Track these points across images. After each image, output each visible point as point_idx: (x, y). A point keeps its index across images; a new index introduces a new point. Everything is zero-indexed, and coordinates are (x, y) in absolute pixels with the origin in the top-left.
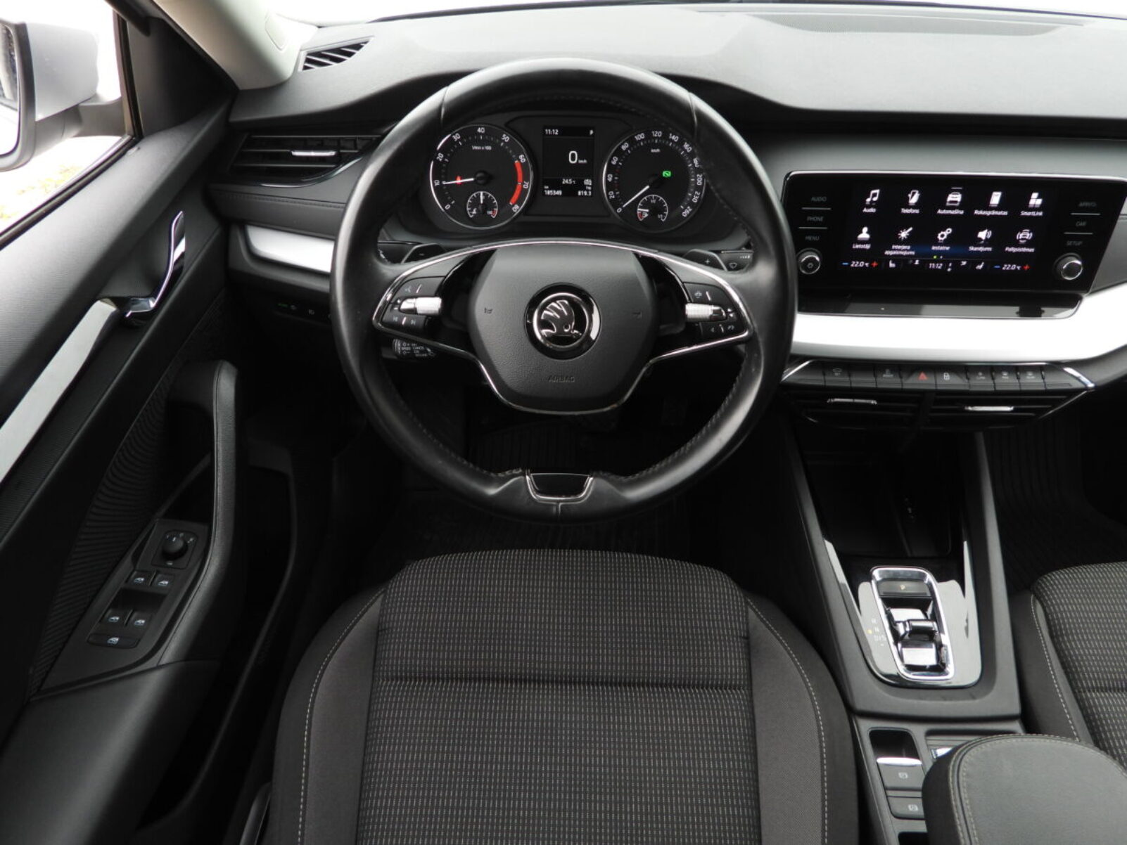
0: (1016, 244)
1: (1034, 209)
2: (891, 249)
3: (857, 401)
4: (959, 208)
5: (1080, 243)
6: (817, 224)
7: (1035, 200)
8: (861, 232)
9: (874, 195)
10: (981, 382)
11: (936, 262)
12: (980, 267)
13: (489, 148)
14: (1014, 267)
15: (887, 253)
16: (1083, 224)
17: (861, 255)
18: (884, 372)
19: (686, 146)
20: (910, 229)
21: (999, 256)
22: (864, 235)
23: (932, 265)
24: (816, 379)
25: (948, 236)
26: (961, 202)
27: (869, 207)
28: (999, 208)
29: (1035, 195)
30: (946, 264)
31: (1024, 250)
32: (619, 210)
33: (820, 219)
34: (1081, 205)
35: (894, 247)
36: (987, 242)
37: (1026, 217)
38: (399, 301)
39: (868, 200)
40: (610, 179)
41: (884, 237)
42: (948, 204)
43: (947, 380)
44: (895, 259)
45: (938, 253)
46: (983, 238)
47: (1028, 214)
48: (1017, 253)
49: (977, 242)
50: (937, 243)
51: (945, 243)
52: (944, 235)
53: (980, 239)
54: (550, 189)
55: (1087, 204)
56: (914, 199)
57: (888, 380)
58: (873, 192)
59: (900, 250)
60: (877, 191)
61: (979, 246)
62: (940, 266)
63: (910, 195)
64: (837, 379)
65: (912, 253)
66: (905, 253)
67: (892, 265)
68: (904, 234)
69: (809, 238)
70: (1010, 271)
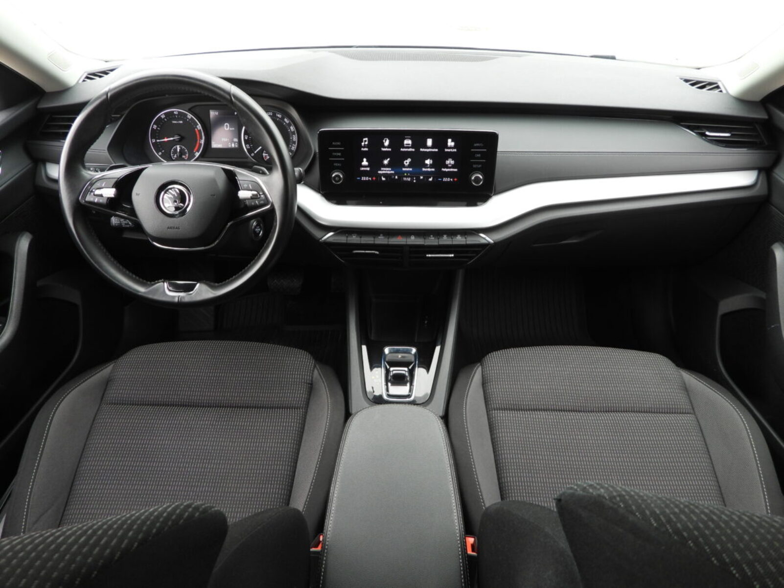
0: (447, 167)
1: (451, 148)
2: (381, 170)
3: (367, 252)
4: (412, 147)
5: (480, 166)
6: (338, 157)
7: (450, 143)
8: (363, 161)
9: (365, 141)
10: (432, 241)
11: (406, 177)
12: (431, 179)
13: (181, 122)
14: (449, 179)
15: (380, 172)
16: (479, 155)
17: (365, 173)
18: (379, 235)
19: (286, 120)
20: (389, 159)
21: (439, 174)
22: (365, 163)
23: (405, 179)
24: (342, 239)
25: (410, 163)
26: (412, 144)
27: (364, 147)
28: (432, 147)
29: (450, 140)
30: (412, 177)
31: (452, 170)
32: (253, 155)
33: (339, 154)
34: (475, 145)
35: (382, 169)
36: (431, 166)
37: (447, 152)
38: (94, 190)
39: (363, 144)
40: (246, 138)
41: (376, 164)
42: (405, 146)
43: (413, 240)
44: (385, 175)
45: (407, 172)
46: (428, 163)
47: (449, 150)
48: (449, 172)
49: (426, 166)
50: (404, 166)
51: (409, 166)
52: (407, 162)
53: (427, 165)
54: (215, 144)
55: (478, 145)
56: (387, 143)
57: (381, 240)
58: (364, 139)
59: (385, 171)
60: (367, 139)
61: (428, 168)
62: (409, 179)
63: (384, 141)
64: (354, 239)
65: (393, 172)
66: (389, 172)
67: (383, 179)
68: (386, 162)
69: (336, 164)
70: (447, 182)
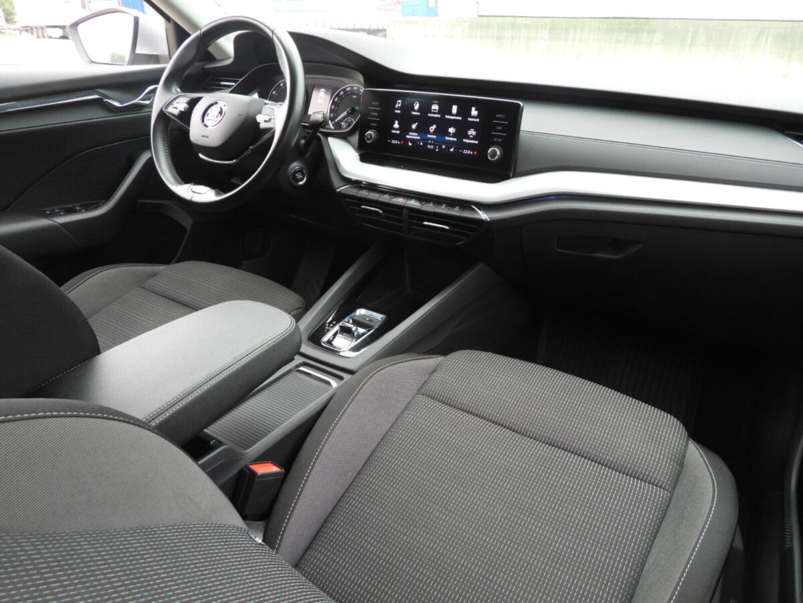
0: (468, 137)
1: (474, 117)
2: (408, 135)
3: (372, 208)
4: (438, 113)
5: (500, 140)
6: (375, 117)
7: (474, 112)
8: (394, 123)
9: (399, 103)
10: (430, 207)
11: (431, 144)
12: (452, 150)
14: (469, 152)
15: (408, 137)
16: (500, 128)
17: (395, 137)
18: (386, 194)
20: (417, 124)
21: (460, 145)
22: (396, 125)
23: (429, 146)
24: (354, 192)
25: (435, 129)
26: (439, 110)
27: (397, 109)
28: (457, 115)
29: (473, 109)
30: (435, 145)
31: (472, 142)
33: (376, 114)
34: (497, 116)
35: (410, 133)
36: (454, 135)
37: (470, 121)
39: (397, 106)
41: (405, 129)
42: (432, 111)
43: (413, 203)
44: (412, 141)
45: (431, 139)
46: (452, 132)
47: (472, 120)
48: (470, 143)
49: (448, 134)
50: (429, 133)
51: (434, 133)
52: (433, 128)
53: (450, 133)
55: (500, 116)
56: (417, 107)
57: (385, 198)
58: (398, 101)
59: (412, 136)
60: (400, 101)
61: (450, 137)
62: (432, 147)
63: (415, 105)
65: (419, 138)
66: (415, 138)
67: (410, 144)
68: (414, 126)
69: (372, 124)
70: (467, 154)
